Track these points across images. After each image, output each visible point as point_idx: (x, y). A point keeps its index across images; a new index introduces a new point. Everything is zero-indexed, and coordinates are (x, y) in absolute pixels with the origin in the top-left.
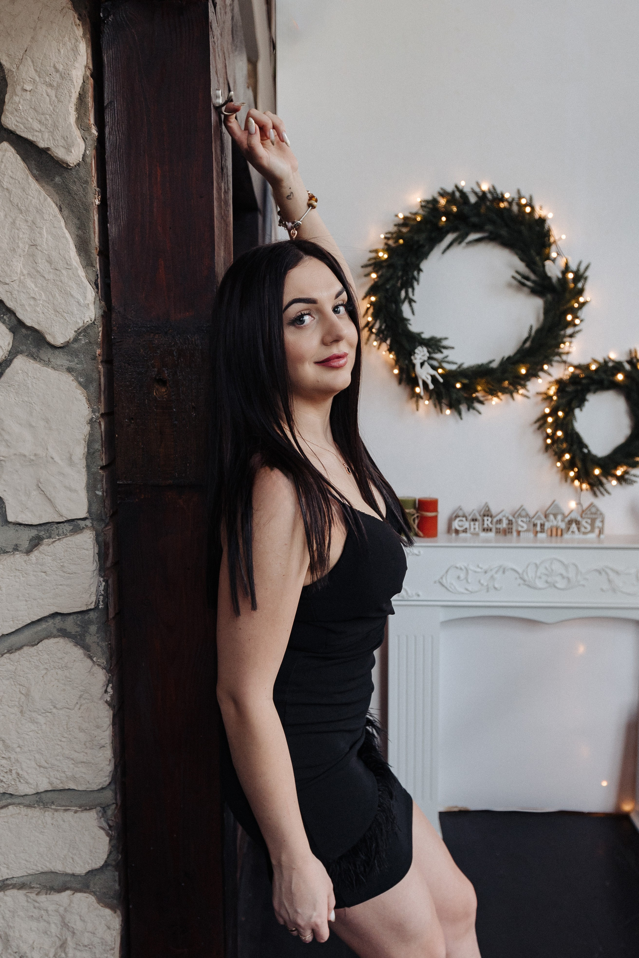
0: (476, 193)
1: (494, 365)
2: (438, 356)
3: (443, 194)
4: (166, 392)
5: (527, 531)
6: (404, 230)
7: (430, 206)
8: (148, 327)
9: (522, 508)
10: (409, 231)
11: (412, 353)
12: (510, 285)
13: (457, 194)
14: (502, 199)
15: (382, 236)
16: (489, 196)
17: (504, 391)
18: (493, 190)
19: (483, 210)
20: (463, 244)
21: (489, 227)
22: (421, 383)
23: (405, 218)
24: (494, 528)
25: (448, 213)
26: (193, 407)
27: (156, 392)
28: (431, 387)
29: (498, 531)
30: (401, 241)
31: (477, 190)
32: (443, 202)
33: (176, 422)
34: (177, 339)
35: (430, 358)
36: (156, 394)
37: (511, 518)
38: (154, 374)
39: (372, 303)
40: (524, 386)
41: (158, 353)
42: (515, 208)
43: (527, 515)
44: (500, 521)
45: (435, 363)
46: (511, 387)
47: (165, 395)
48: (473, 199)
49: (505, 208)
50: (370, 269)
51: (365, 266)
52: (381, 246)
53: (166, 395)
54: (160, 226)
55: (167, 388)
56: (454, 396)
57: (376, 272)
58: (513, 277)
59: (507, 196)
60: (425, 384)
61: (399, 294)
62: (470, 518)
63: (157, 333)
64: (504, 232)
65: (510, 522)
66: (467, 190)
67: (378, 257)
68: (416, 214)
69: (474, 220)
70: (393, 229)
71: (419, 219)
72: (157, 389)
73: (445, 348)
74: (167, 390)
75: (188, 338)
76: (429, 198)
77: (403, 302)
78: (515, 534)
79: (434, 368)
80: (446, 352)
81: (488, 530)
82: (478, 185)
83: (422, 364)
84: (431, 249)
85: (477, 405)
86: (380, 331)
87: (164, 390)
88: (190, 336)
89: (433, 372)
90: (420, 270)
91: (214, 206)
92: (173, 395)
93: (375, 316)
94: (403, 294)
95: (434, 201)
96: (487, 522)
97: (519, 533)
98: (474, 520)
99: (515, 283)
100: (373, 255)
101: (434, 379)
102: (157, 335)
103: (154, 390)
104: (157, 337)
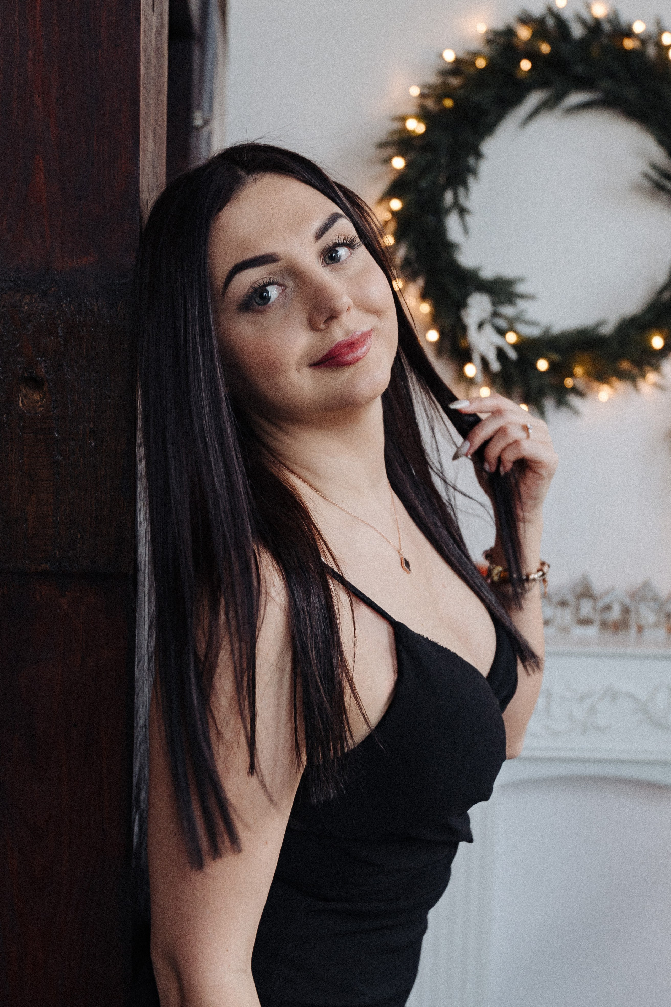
0: (582, 21)
1: (607, 330)
2: (508, 310)
3: (525, 20)
4: (41, 400)
5: (656, 625)
6: (455, 82)
7: (502, 40)
8: (12, 281)
9: (647, 585)
10: (464, 86)
11: (461, 304)
12: (637, 188)
13: (551, 22)
14: (629, 34)
15: (415, 91)
16: (607, 27)
17: (622, 376)
18: (614, 19)
19: (595, 51)
20: (558, 111)
21: (605, 84)
22: (476, 358)
23: (458, 61)
24: (597, 618)
25: (534, 55)
26: (92, 431)
27: (22, 402)
28: (495, 366)
29: (604, 625)
30: (448, 103)
31: (585, 15)
32: (524, 33)
33: (59, 458)
34: (64, 305)
35: (495, 314)
36: (23, 404)
37: (627, 601)
38: (21, 368)
39: (394, 214)
40: (656, 368)
41: (28, 329)
42: (651, 51)
43: (655, 599)
44: (607, 608)
45: (502, 323)
46: (635, 371)
47: (40, 406)
48: (577, 31)
49: (633, 51)
50: (389, 151)
51: (383, 145)
52: (412, 109)
53: (43, 406)
54: (39, 96)
55: (44, 393)
56: (535, 384)
57: (401, 154)
58: (646, 175)
59: (639, 28)
60: (485, 363)
61: (441, 197)
62: (556, 599)
63: (28, 294)
64: (631, 93)
65: (626, 610)
66: (568, 15)
67: (404, 130)
68: (476, 54)
69: (579, 69)
70: (433, 79)
71: (481, 63)
72: (25, 396)
73: (522, 297)
74: (44, 398)
75: (85, 304)
76: (499, 25)
77: (448, 211)
78: (633, 631)
79: (502, 333)
80: (521, 304)
81: (586, 622)
82: (588, 7)
83: (480, 326)
84: (500, 117)
85: (574, 400)
86: (407, 262)
87: (37, 397)
88: (88, 301)
89: (497, 340)
90: (479, 156)
91: (140, 62)
92: (55, 408)
93: (399, 236)
94: (449, 197)
95: (509, 33)
96: (586, 608)
97: (640, 629)
98: (563, 604)
99: (646, 184)
100: (396, 125)
101: (501, 354)
102: (28, 297)
103: (19, 397)
104: (27, 300)
